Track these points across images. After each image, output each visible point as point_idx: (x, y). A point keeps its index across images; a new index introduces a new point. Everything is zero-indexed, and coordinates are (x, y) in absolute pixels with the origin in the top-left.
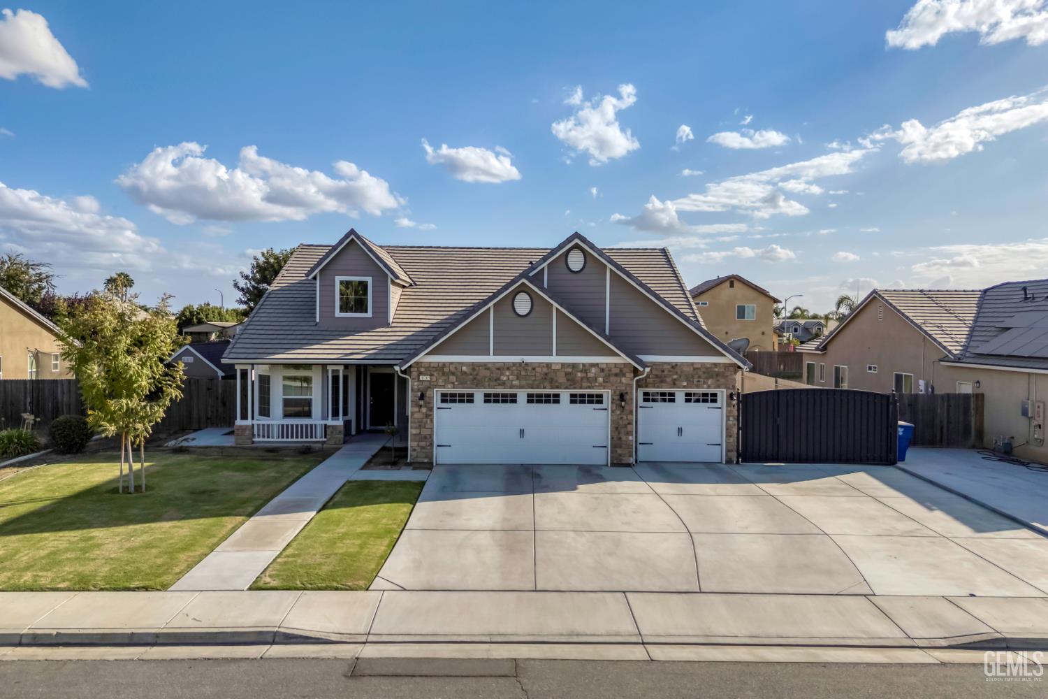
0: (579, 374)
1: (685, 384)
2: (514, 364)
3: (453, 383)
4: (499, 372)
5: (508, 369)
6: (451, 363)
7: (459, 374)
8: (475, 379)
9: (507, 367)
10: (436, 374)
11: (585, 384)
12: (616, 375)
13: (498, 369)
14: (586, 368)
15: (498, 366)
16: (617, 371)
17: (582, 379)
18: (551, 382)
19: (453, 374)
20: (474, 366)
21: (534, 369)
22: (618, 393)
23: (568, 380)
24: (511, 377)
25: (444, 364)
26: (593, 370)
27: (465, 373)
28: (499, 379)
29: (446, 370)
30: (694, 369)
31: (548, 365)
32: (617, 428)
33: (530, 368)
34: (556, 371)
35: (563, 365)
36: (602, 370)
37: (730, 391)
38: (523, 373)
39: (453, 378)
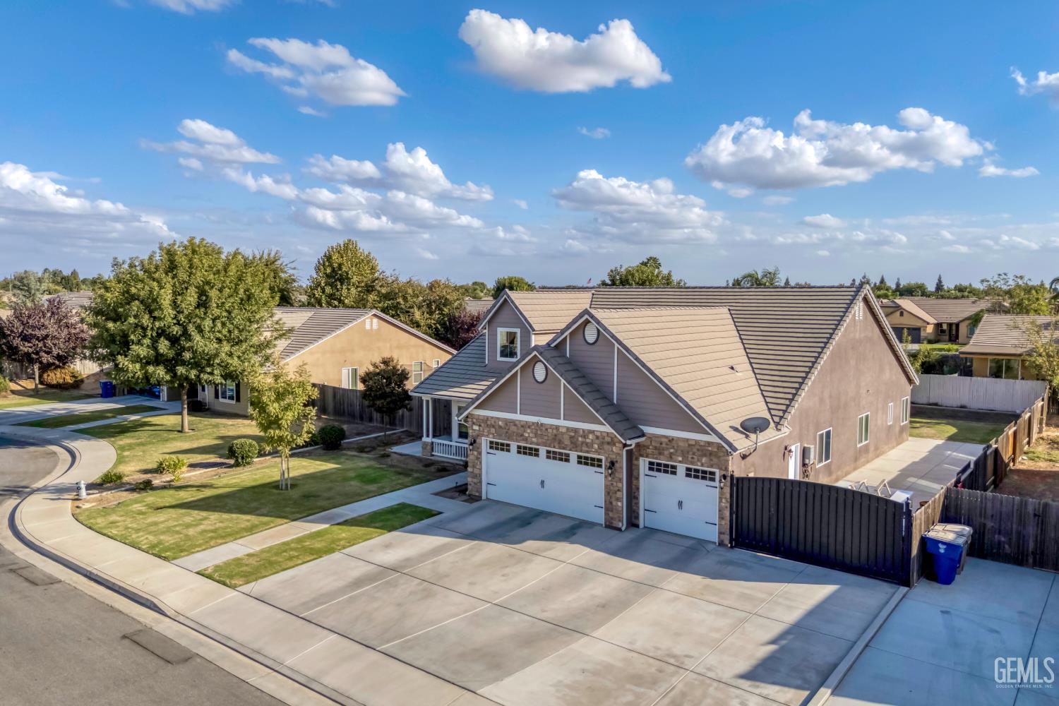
0: (580, 439)
1: (680, 459)
2: (533, 423)
3: (493, 434)
4: (522, 429)
5: (529, 427)
6: (492, 418)
7: (497, 427)
8: (507, 432)
9: (526, 425)
10: (483, 425)
11: (585, 448)
12: (608, 443)
13: (522, 426)
14: (586, 434)
15: (522, 423)
16: (609, 440)
17: (583, 443)
18: (559, 443)
19: (493, 427)
20: (507, 422)
21: (547, 429)
22: (609, 460)
23: (572, 443)
24: (531, 435)
25: (488, 418)
26: (591, 436)
27: (500, 427)
28: (522, 435)
29: (489, 423)
30: (689, 445)
31: (557, 428)
32: (609, 493)
33: (544, 429)
34: (563, 434)
35: (568, 429)
36: (597, 437)
37: (723, 473)
38: (539, 432)
39: (493, 430)
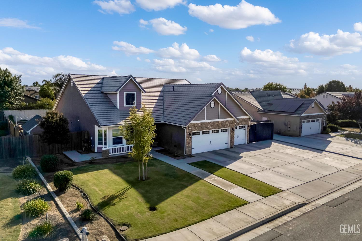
0: (224, 124)
1: (240, 124)
2: (211, 122)
3: (197, 129)
4: (207, 125)
5: (209, 124)
6: (196, 123)
7: (198, 127)
8: (202, 127)
9: (209, 123)
10: (192, 127)
11: (225, 127)
12: (232, 123)
13: (207, 124)
14: (225, 122)
16: (232, 122)
17: (225, 125)
18: (218, 127)
19: (197, 127)
20: (202, 124)
21: (215, 123)
22: (232, 128)
23: (222, 126)
24: (210, 126)
25: (195, 124)
26: (227, 122)
27: (199, 126)
28: (207, 127)
29: (195, 125)
30: (242, 120)
31: (218, 122)
32: (231, 138)
33: (214, 123)
34: (219, 123)
35: (221, 121)
36: (229, 122)
37: (248, 125)
38: (213, 125)
39: (197, 128)
